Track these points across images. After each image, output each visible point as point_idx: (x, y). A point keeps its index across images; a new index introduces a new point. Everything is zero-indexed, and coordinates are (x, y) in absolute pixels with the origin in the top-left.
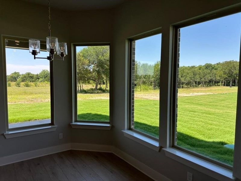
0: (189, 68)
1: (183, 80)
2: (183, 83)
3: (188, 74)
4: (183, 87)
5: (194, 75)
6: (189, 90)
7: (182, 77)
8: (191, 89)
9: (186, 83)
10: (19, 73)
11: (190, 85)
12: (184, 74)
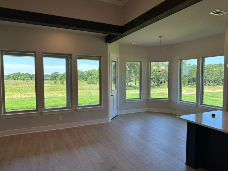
0: (215, 66)
1: (209, 77)
2: (209, 81)
3: (214, 71)
4: (209, 85)
5: (221, 72)
6: (215, 87)
7: (208, 74)
8: (218, 87)
9: (213, 81)
10: (58, 73)
11: (217, 83)
12: (210, 72)
